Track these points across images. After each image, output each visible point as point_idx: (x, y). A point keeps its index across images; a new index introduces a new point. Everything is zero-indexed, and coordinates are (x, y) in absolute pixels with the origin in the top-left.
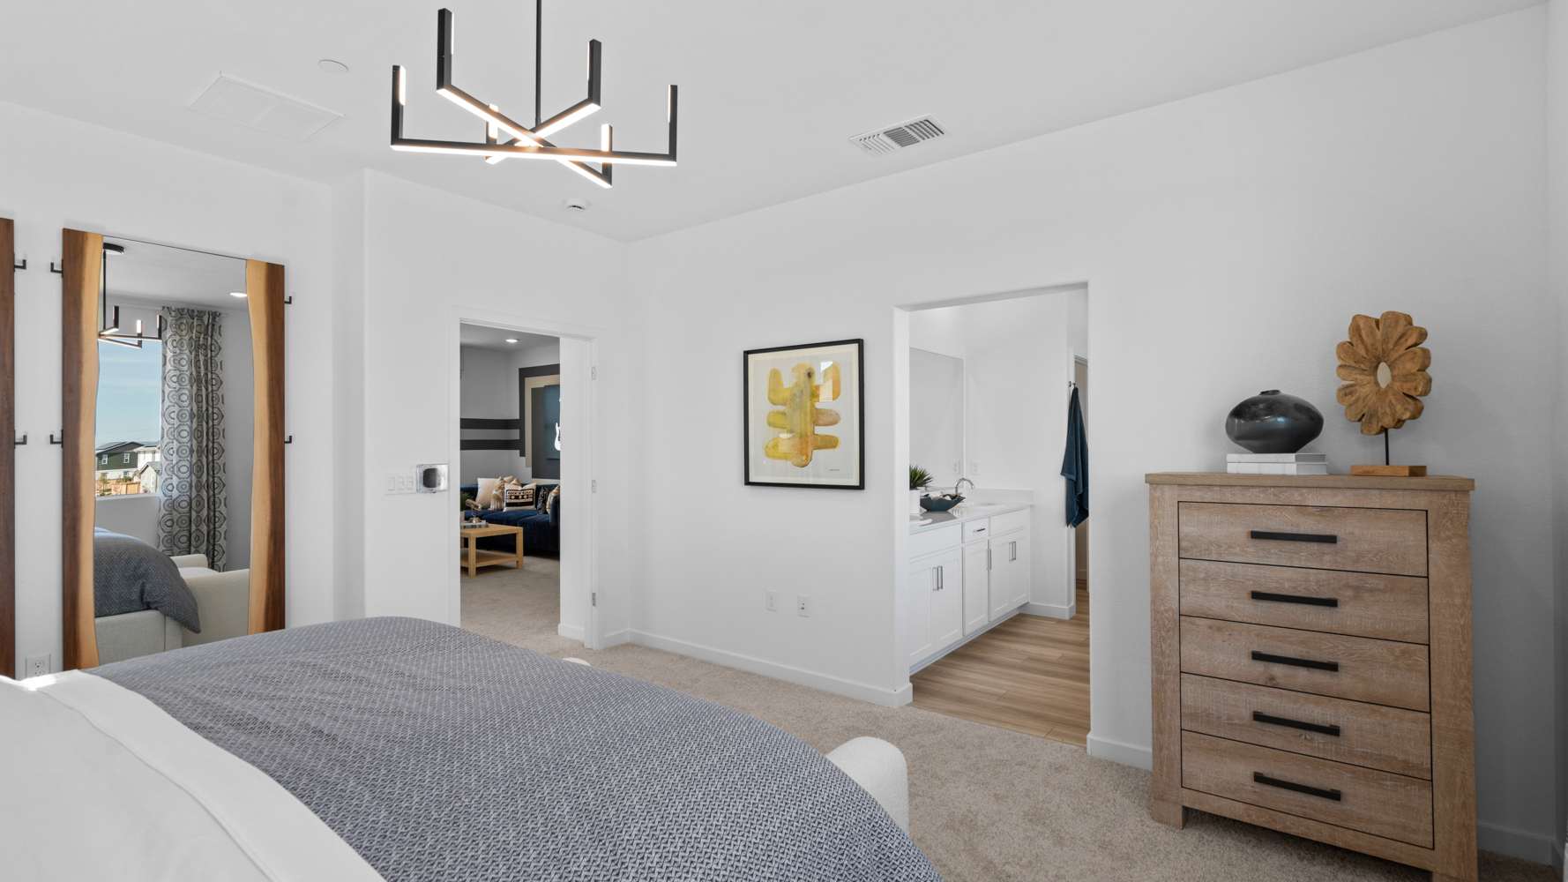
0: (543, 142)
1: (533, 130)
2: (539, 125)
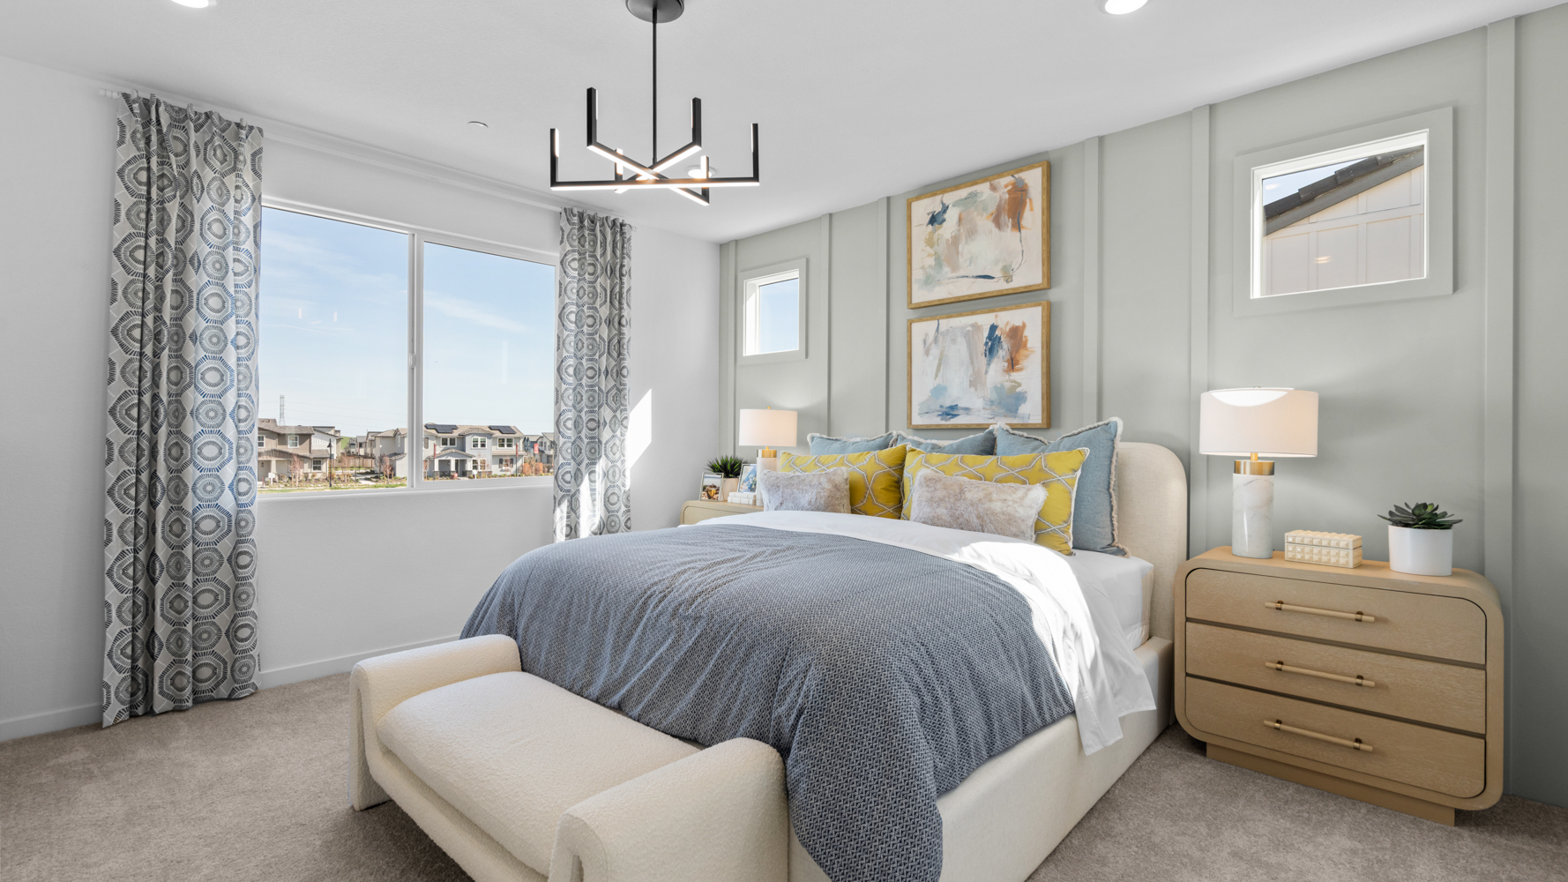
0: (658, 175)
1: (651, 167)
2: (655, 163)
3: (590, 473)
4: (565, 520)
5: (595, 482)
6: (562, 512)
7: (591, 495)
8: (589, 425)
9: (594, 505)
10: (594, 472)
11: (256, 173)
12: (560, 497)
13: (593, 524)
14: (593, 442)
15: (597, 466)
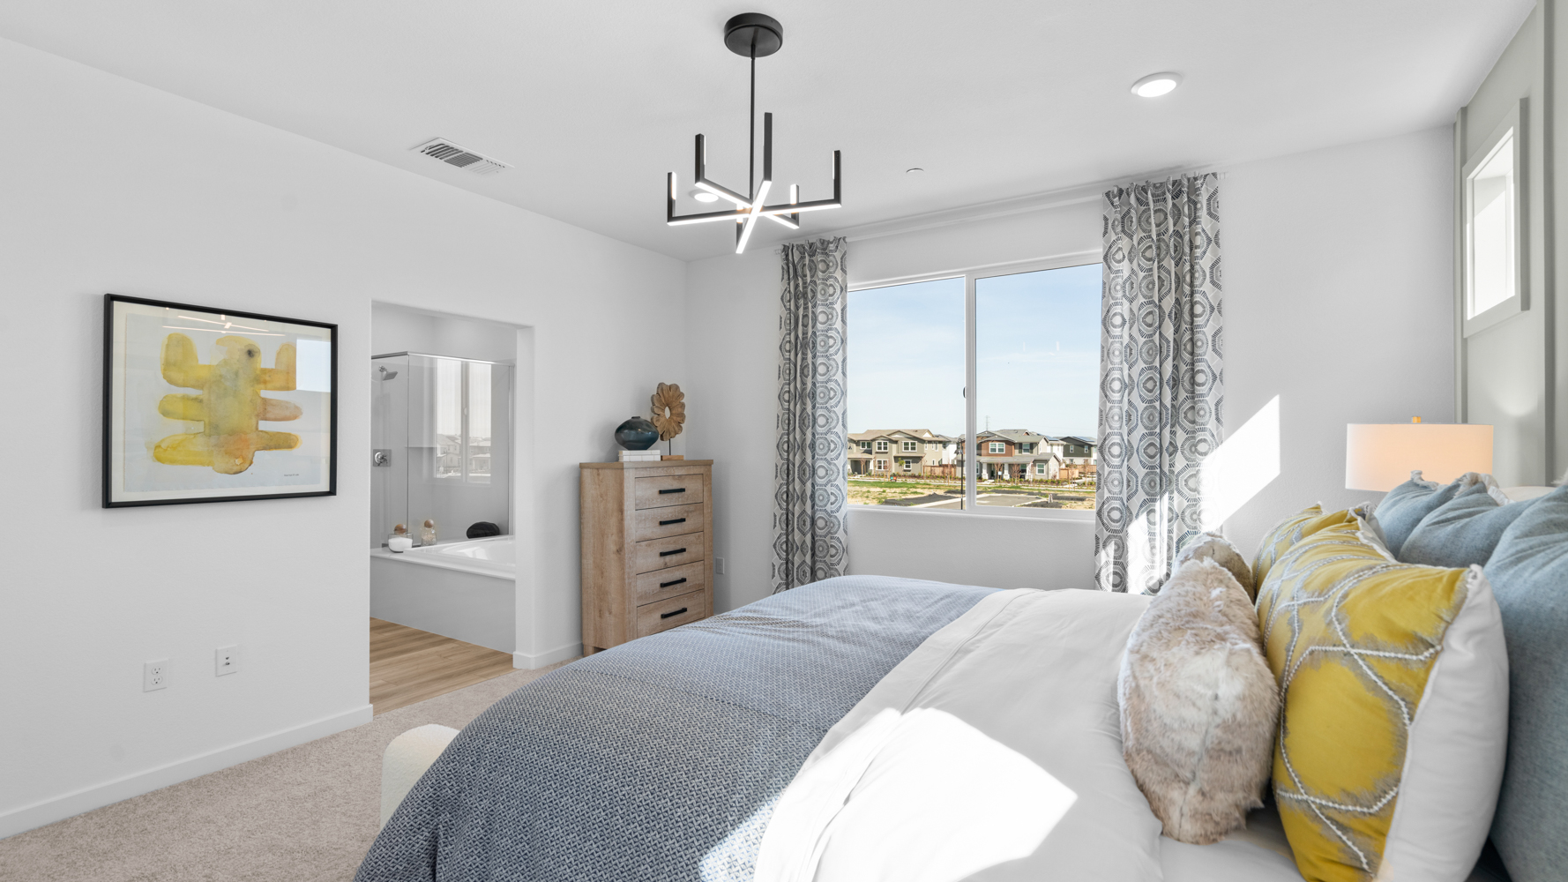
3: (1148, 513)
4: (1112, 566)
5: (1154, 524)
6: (1108, 556)
7: (1150, 540)
8: (1148, 451)
9: (1153, 554)
10: (1153, 511)
11: (844, 270)
12: (1105, 537)
13: (1151, 578)
14: (1152, 473)
15: (1158, 504)
